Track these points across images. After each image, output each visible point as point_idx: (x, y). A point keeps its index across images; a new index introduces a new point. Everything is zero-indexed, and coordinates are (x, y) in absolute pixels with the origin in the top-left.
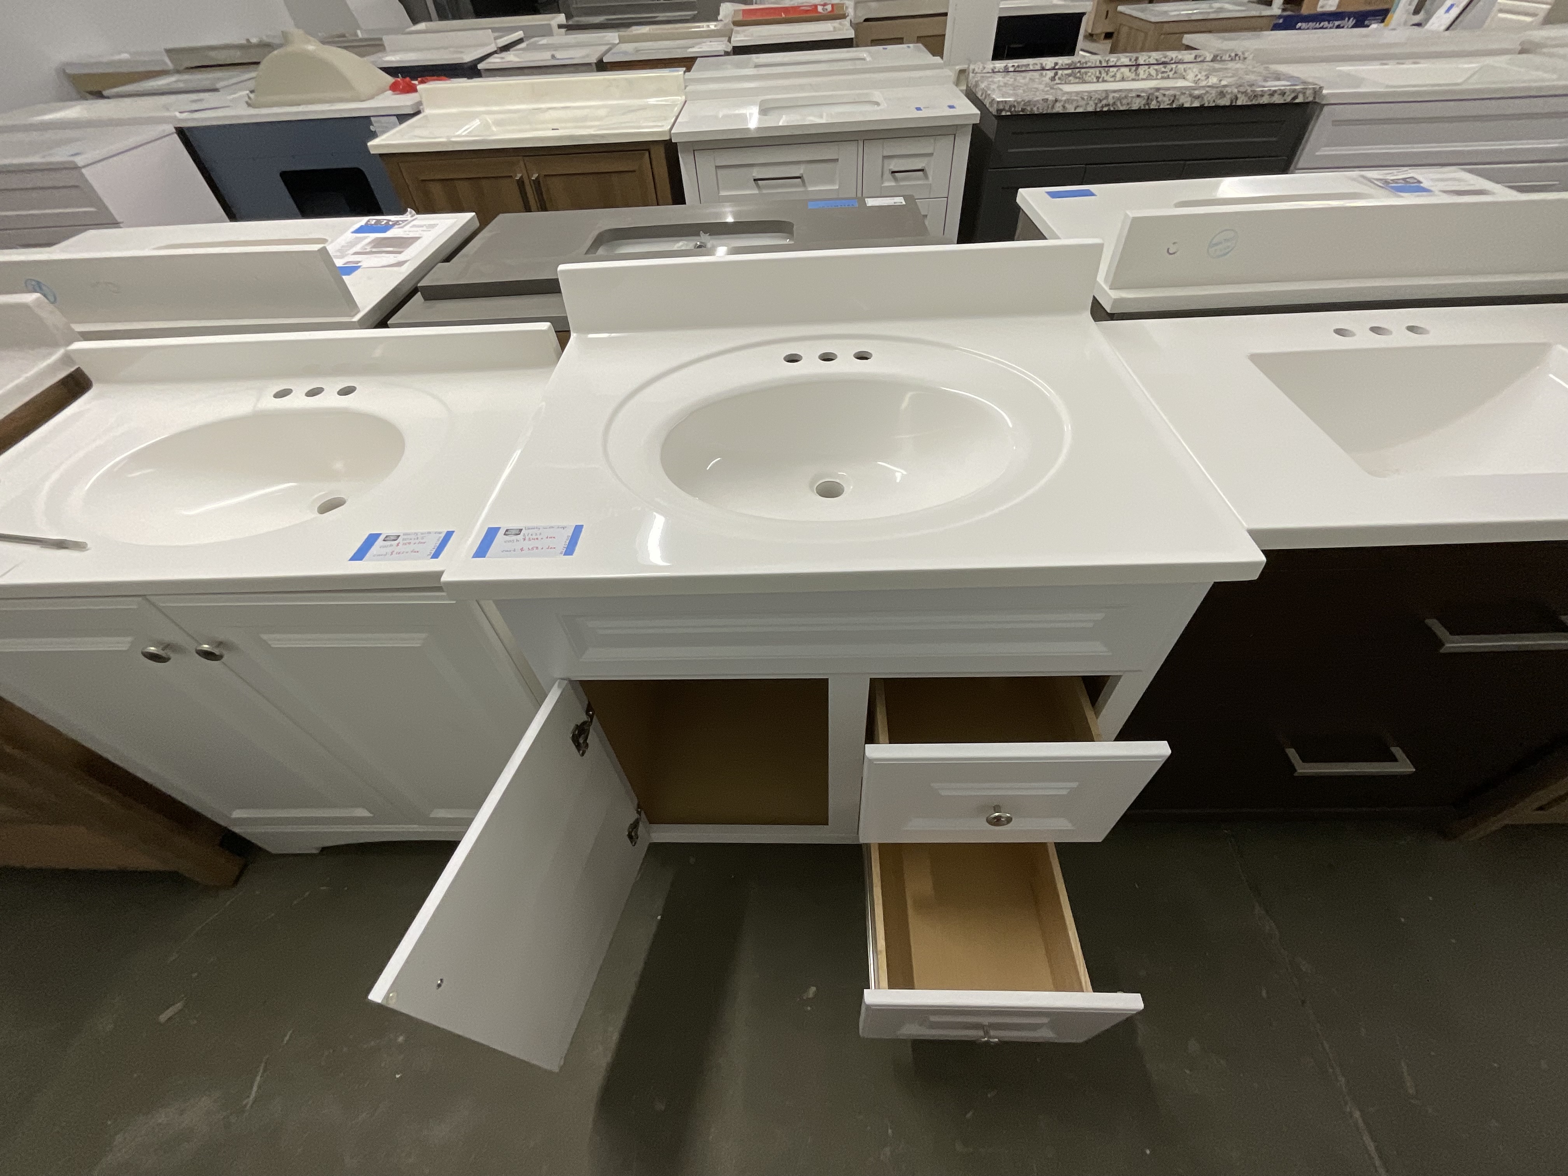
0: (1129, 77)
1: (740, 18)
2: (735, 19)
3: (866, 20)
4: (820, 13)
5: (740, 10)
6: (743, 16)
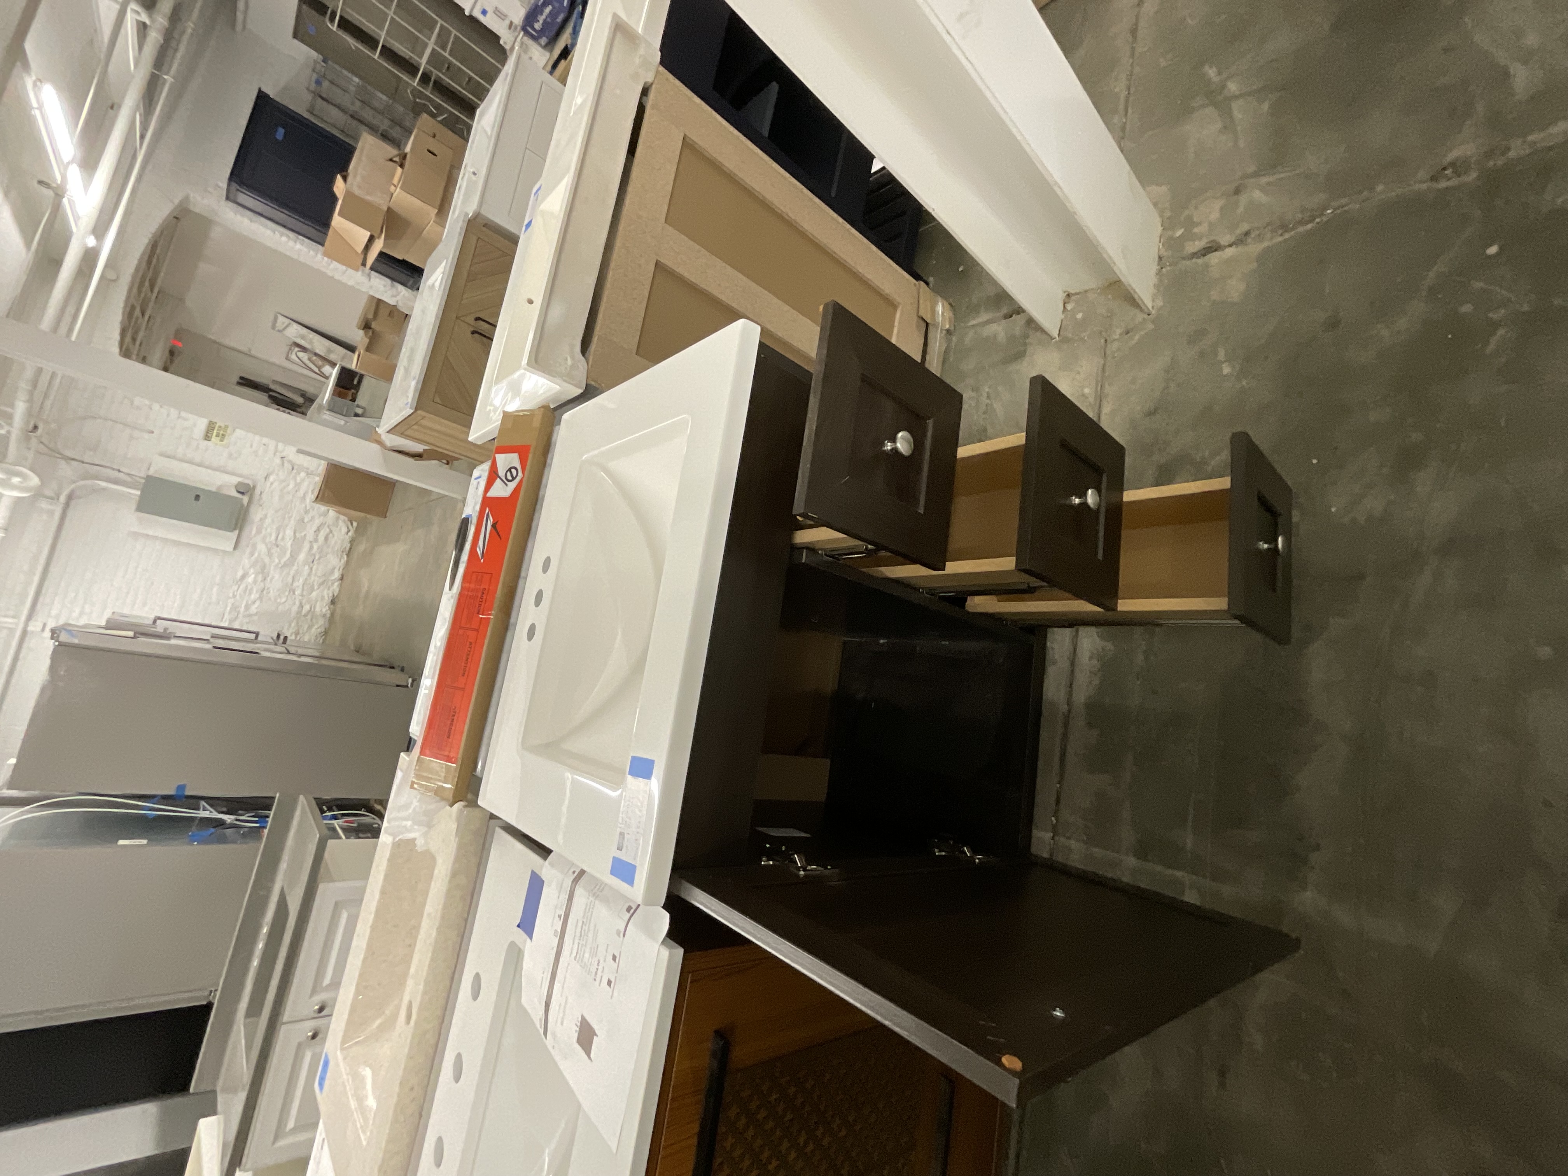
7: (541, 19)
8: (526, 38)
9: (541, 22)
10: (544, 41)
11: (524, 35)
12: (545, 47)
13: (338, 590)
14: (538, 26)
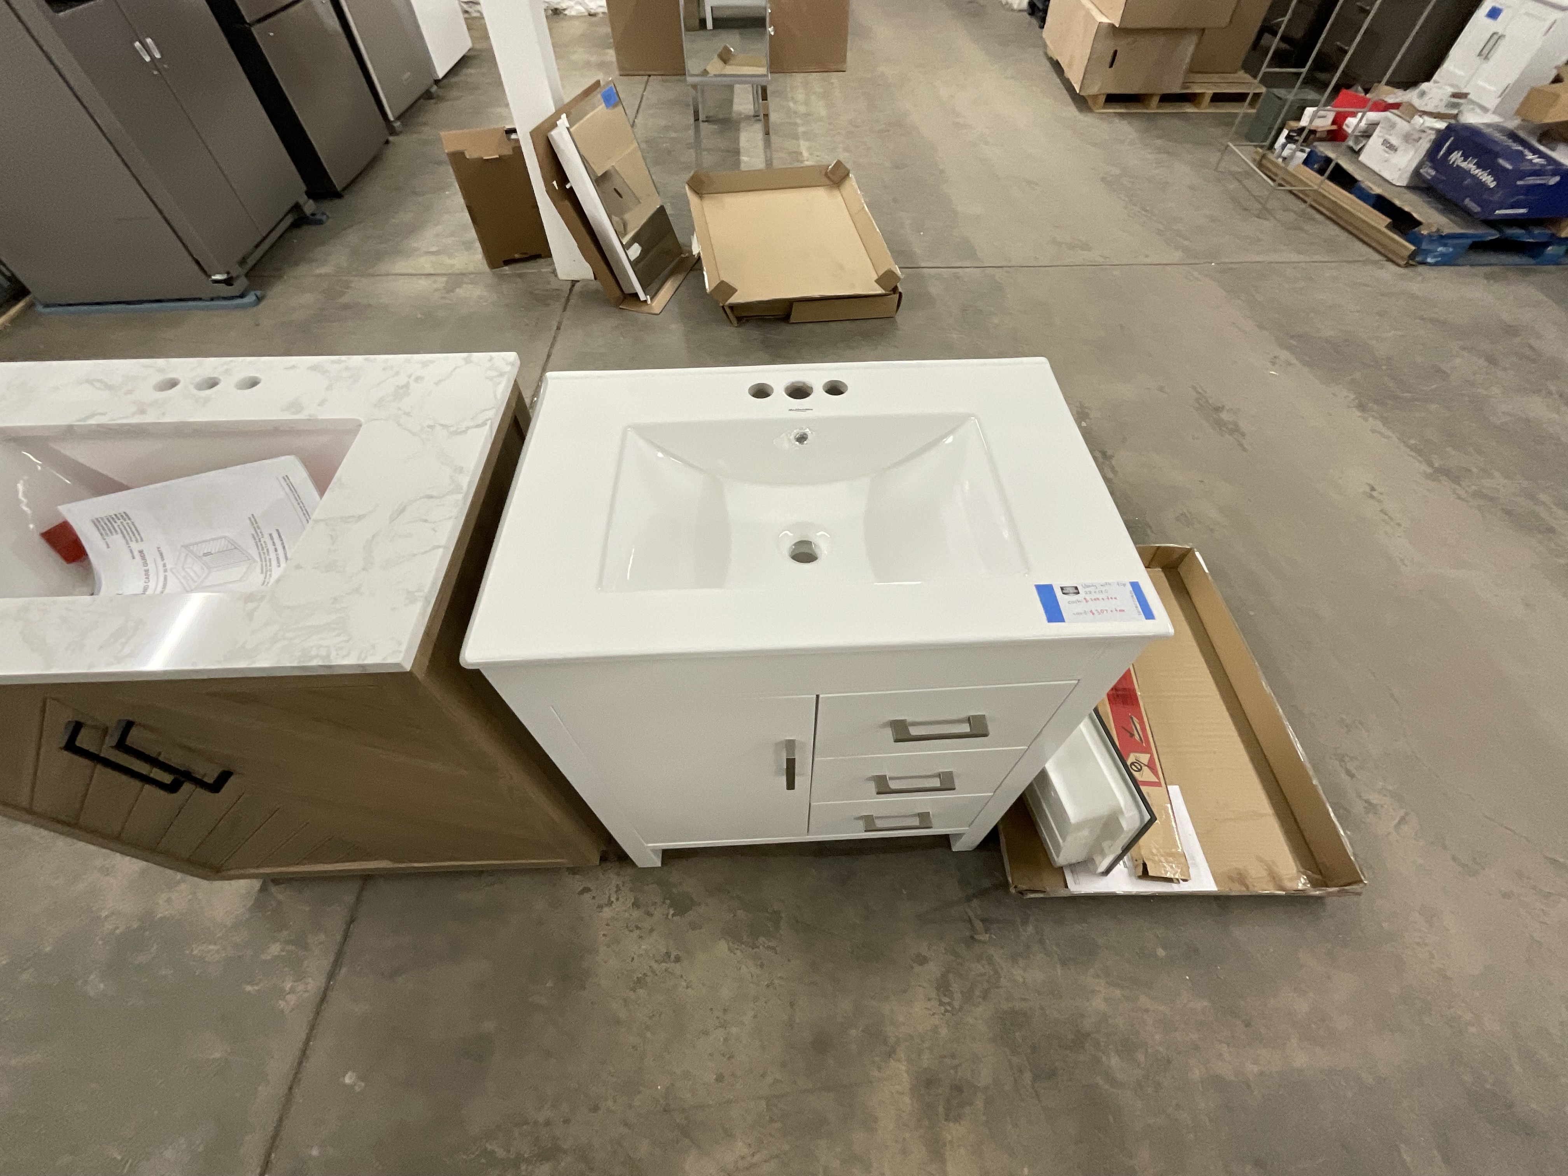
7: (1470, 166)
8: (1433, 137)
9: (1464, 165)
10: (1429, 172)
11: (1438, 131)
12: (1416, 173)
13: (573, 13)
14: (1456, 158)
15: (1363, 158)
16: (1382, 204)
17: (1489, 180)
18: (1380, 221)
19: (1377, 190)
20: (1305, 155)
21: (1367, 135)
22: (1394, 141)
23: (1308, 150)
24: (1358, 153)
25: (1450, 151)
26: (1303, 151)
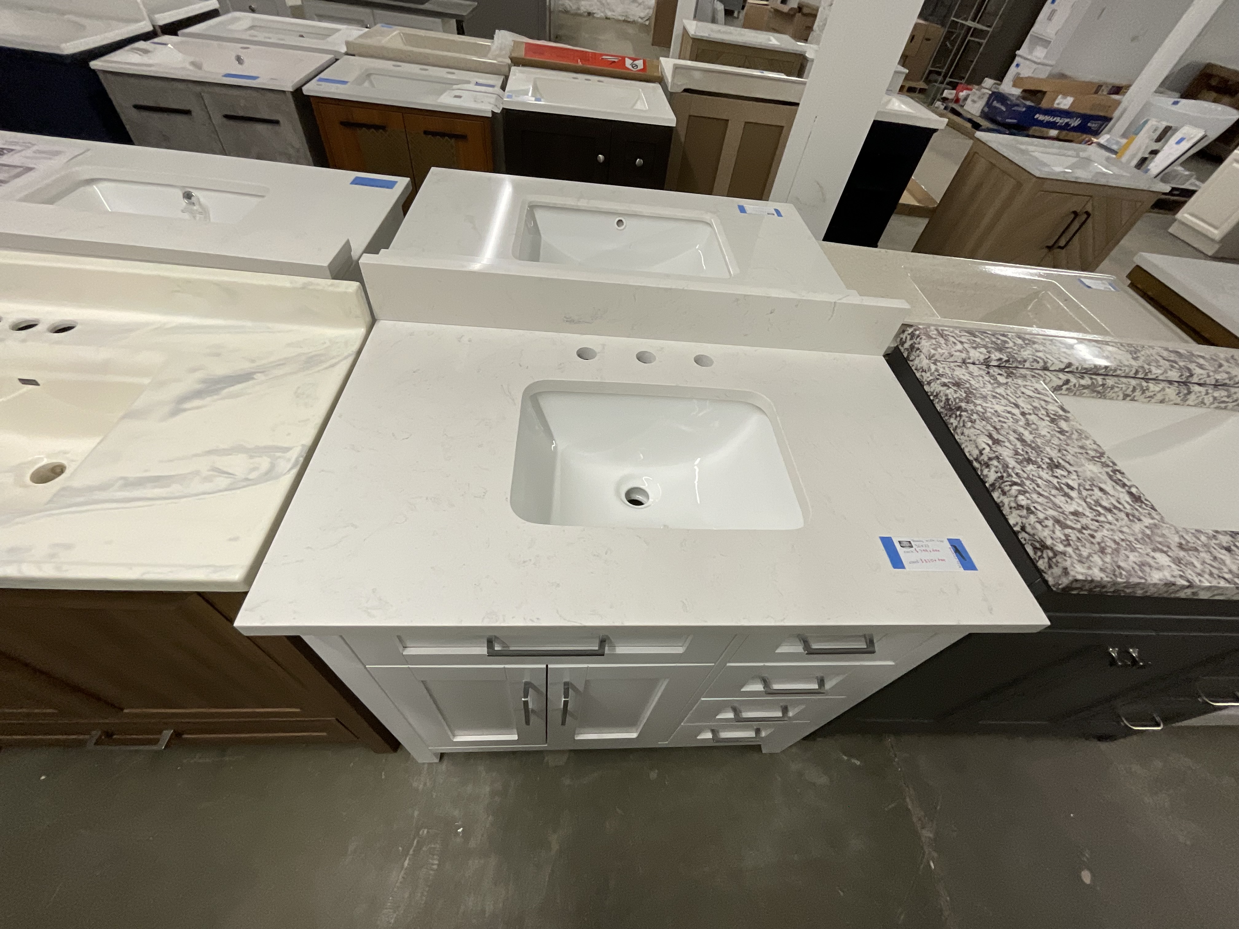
0: (1172, 401)
1: (521, 53)
2: (514, 55)
3: (686, 90)
4: (628, 69)
5: (523, 42)
6: (526, 54)
15: (965, 107)
16: (970, 121)
17: (1004, 109)
18: (969, 125)
19: (969, 116)
20: (944, 107)
21: (966, 99)
22: (975, 99)
23: (945, 105)
24: (963, 106)
25: (993, 101)
26: (943, 105)
